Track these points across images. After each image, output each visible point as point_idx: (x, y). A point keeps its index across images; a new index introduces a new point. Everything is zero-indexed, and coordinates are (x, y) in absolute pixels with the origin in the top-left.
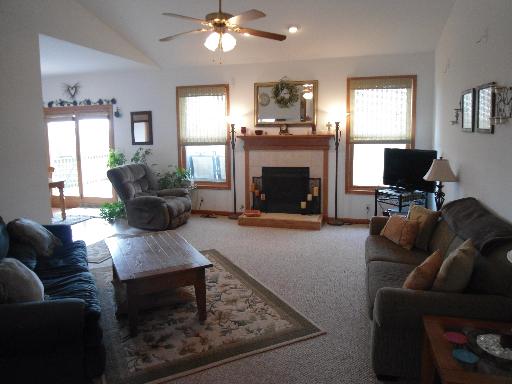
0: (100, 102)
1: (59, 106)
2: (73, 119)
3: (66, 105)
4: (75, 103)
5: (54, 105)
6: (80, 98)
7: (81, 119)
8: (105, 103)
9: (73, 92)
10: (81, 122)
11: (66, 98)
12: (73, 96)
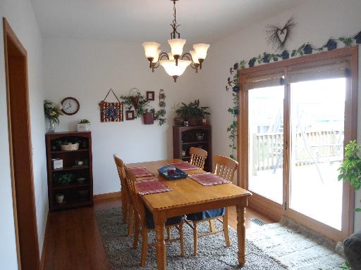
0: (331, 44)
1: (263, 63)
2: (282, 82)
3: (272, 61)
4: (285, 55)
5: (256, 64)
6: (293, 45)
7: (296, 80)
8: (341, 45)
9: (282, 37)
10: (293, 86)
11: (273, 49)
12: (283, 44)
